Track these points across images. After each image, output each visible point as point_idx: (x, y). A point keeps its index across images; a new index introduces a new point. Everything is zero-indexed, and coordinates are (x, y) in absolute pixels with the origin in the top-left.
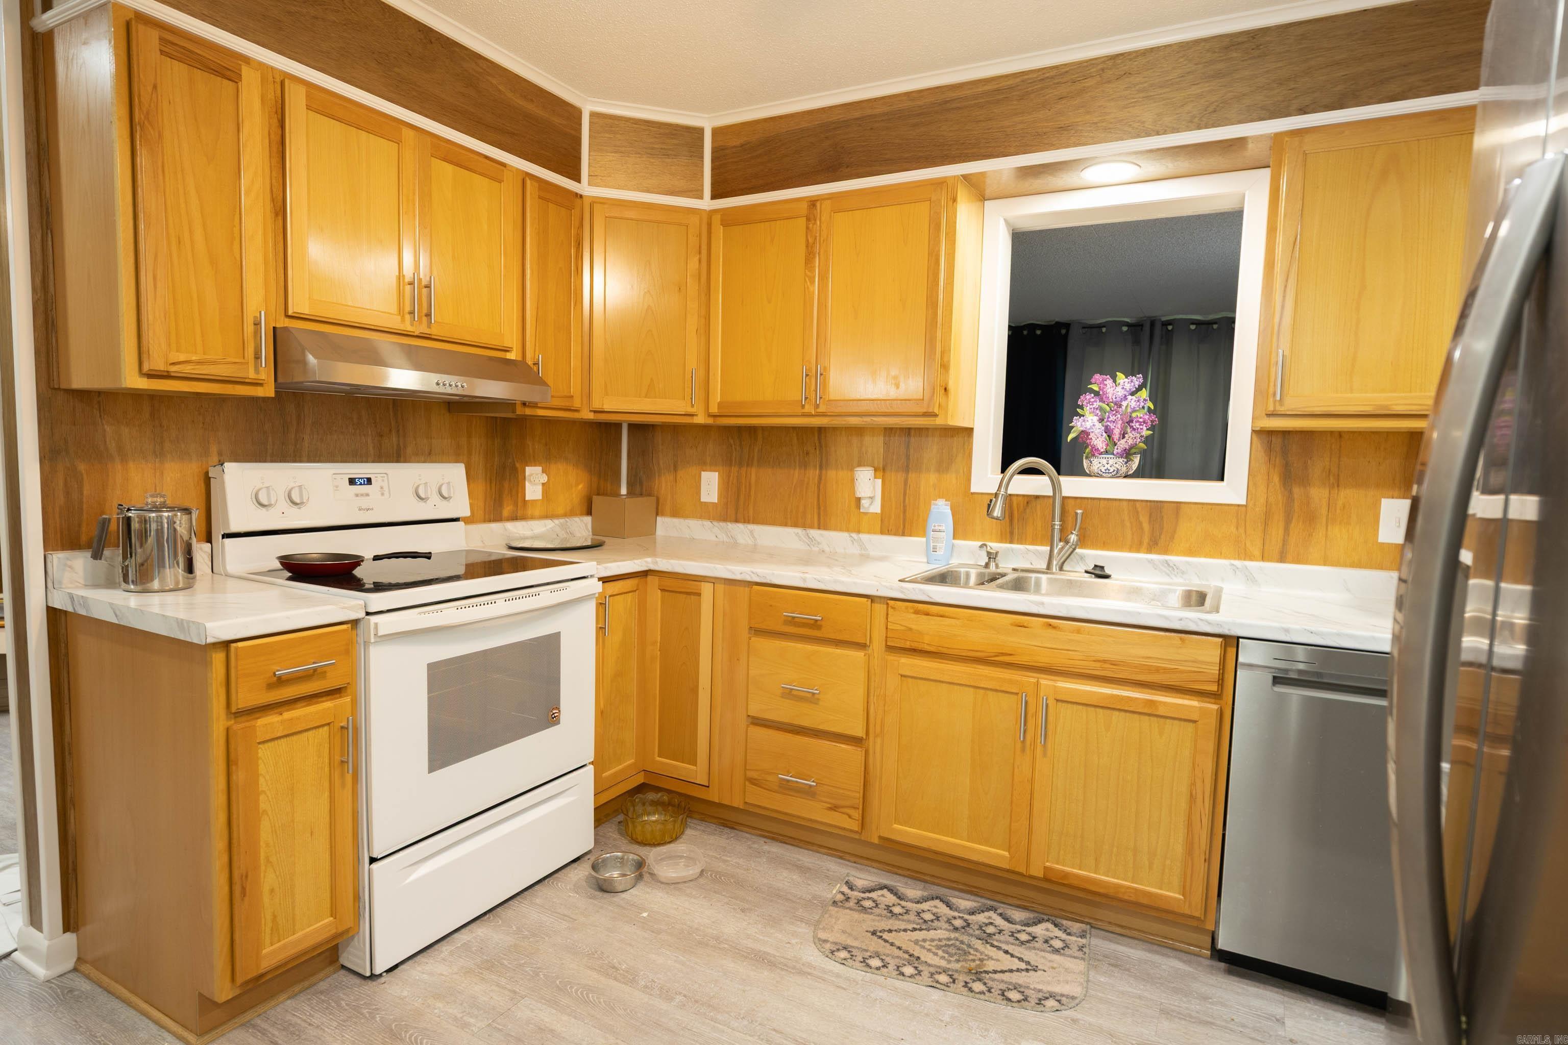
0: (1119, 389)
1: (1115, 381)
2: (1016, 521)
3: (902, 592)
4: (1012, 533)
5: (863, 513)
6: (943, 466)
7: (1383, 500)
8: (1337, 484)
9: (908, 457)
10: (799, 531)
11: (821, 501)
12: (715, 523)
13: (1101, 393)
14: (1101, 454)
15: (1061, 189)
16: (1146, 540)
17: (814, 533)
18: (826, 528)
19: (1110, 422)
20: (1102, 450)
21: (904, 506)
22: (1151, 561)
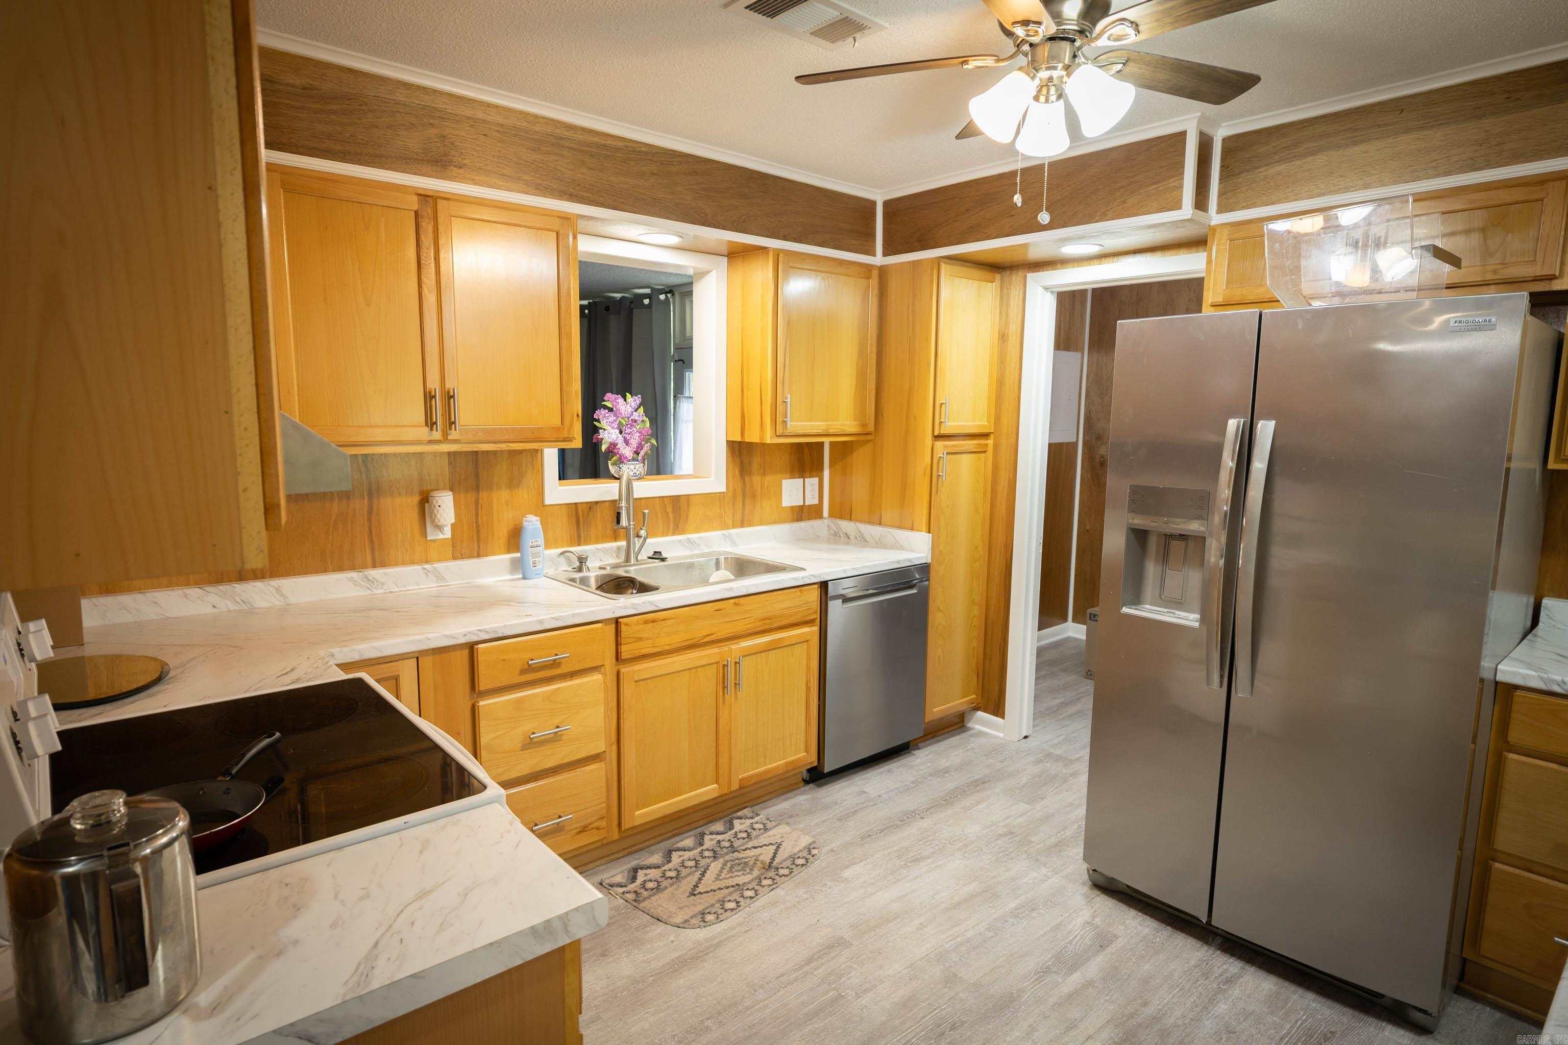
0: (628, 407)
1: (625, 400)
2: (581, 525)
3: (635, 608)
4: (579, 537)
5: (430, 540)
6: (514, 483)
7: (783, 481)
8: (764, 474)
9: (477, 476)
10: (353, 574)
11: (374, 536)
12: (210, 589)
13: (614, 409)
14: (629, 461)
15: (621, 238)
16: (671, 526)
17: (376, 573)
18: (383, 565)
19: (627, 433)
20: (630, 458)
21: (478, 527)
22: (680, 541)
